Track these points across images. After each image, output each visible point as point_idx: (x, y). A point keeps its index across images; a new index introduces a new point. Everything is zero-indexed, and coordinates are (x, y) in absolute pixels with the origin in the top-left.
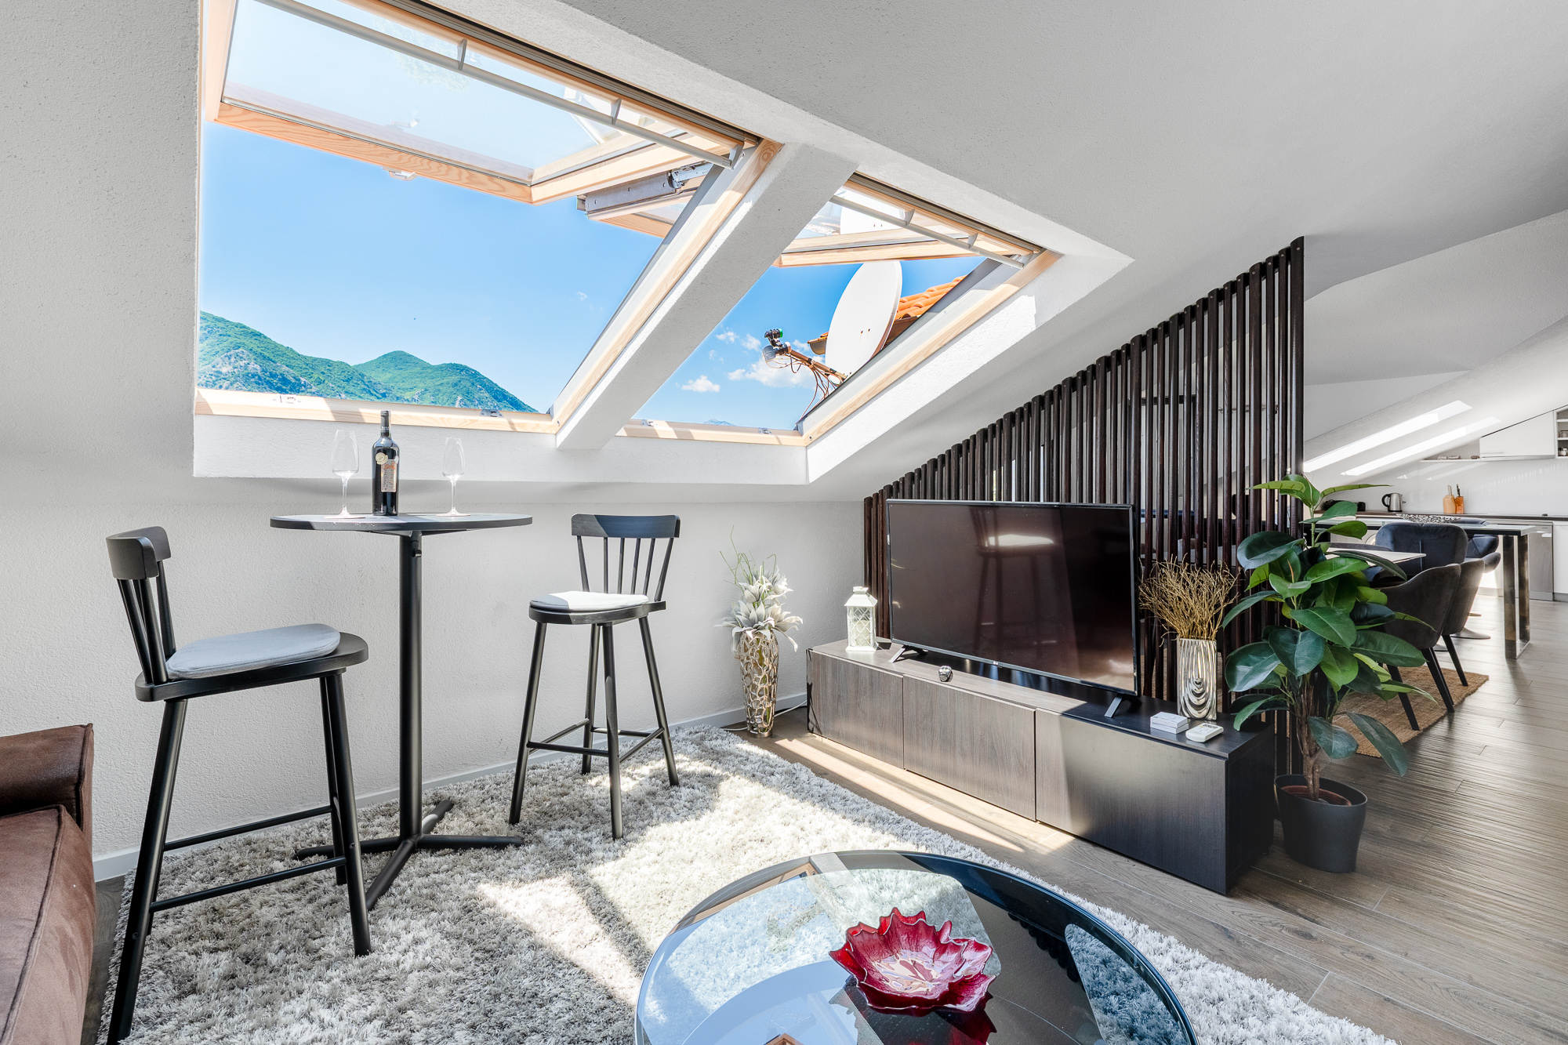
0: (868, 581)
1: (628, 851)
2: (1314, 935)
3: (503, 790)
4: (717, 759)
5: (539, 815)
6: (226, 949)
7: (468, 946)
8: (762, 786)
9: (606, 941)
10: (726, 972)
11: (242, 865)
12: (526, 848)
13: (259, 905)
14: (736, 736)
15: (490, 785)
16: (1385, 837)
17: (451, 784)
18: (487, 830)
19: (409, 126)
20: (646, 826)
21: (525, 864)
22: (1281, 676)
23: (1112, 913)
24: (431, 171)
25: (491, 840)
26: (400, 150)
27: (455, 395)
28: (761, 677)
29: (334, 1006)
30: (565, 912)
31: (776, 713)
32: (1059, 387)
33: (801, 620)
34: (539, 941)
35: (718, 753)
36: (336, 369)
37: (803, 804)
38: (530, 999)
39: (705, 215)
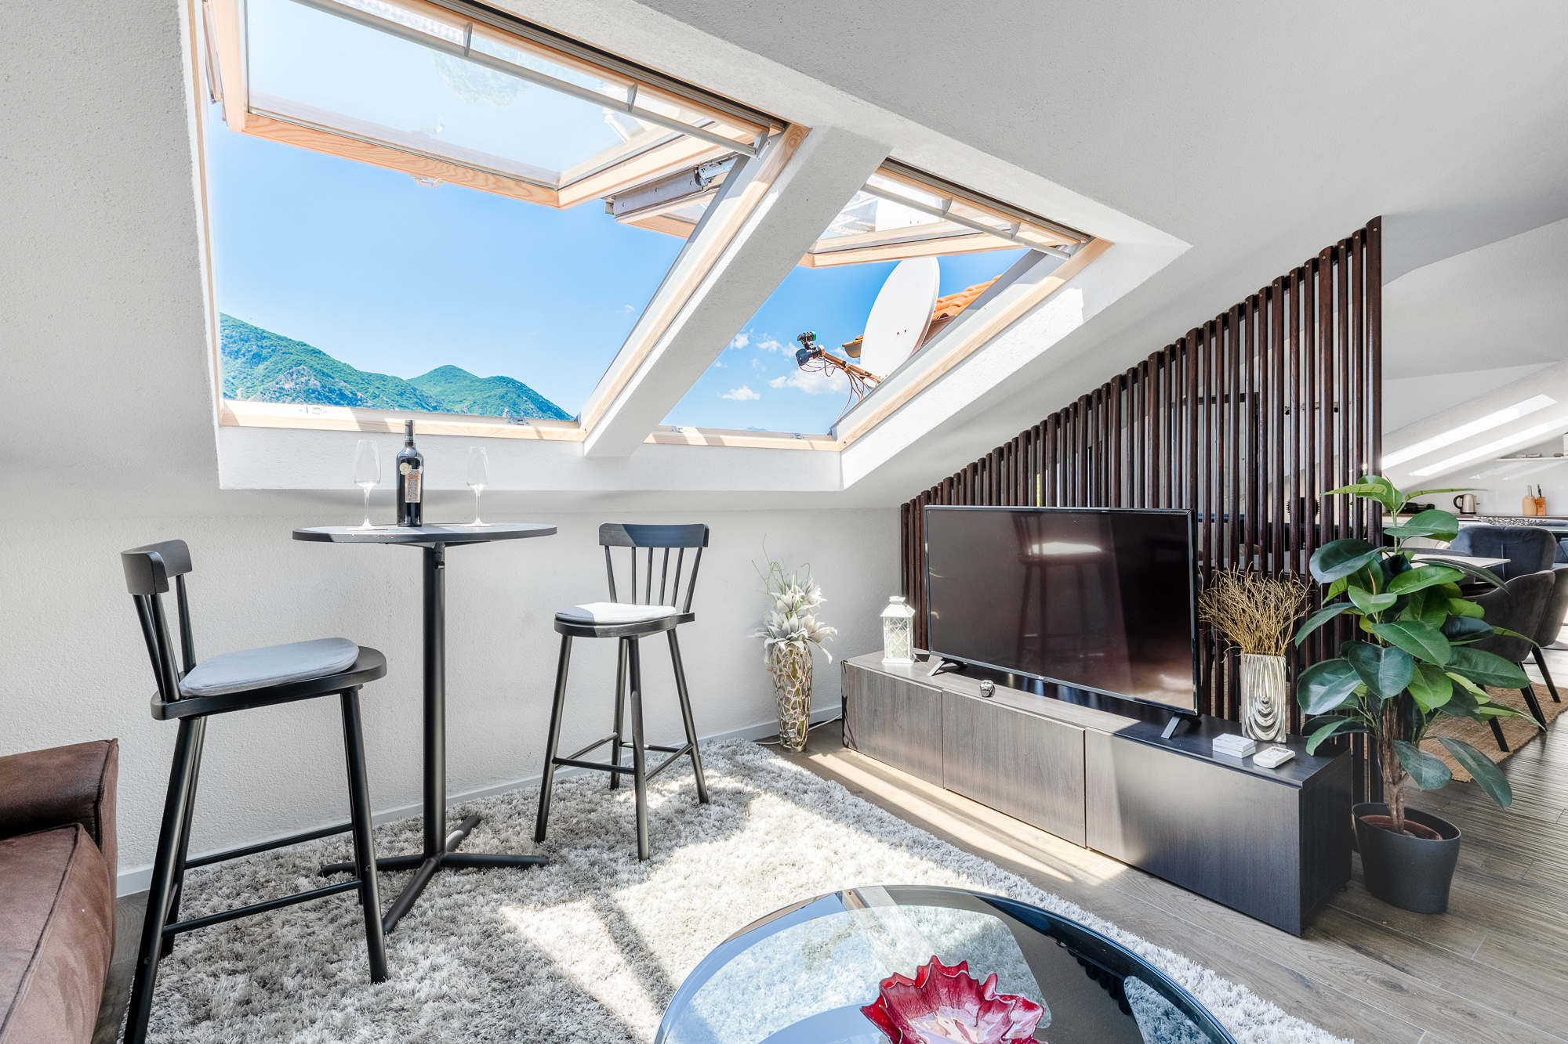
0: (906, 591)
1: (654, 873)
2: (1405, 986)
3: (531, 805)
4: (749, 775)
5: (565, 833)
6: (244, 971)
7: (486, 974)
8: (794, 805)
9: (628, 973)
10: (753, 1012)
11: (268, 881)
12: (551, 868)
13: (281, 924)
14: (768, 751)
15: (518, 800)
16: (1478, 873)
17: (479, 799)
18: (511, 848)
19: (435, 131)
20: (673, 846)
21: (548, 885)
22: (1359, 695)
23: (1173, 955)
24: (457, 177)
25: (515, 859)
26: (426, 157)
27: (502, 408)
28: (794, 690)
29: (346, 1037)
30: (586, 940)
31: (810, 726)
32: (1108, 386)
33: (836, 631)
34: (559, 971)
35: (749, 769)
36: (390, 384)
37: (836, 825)
38: (546, 1037)
39: (731, 209)
